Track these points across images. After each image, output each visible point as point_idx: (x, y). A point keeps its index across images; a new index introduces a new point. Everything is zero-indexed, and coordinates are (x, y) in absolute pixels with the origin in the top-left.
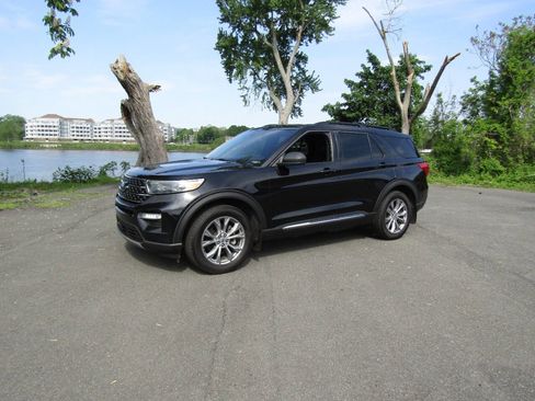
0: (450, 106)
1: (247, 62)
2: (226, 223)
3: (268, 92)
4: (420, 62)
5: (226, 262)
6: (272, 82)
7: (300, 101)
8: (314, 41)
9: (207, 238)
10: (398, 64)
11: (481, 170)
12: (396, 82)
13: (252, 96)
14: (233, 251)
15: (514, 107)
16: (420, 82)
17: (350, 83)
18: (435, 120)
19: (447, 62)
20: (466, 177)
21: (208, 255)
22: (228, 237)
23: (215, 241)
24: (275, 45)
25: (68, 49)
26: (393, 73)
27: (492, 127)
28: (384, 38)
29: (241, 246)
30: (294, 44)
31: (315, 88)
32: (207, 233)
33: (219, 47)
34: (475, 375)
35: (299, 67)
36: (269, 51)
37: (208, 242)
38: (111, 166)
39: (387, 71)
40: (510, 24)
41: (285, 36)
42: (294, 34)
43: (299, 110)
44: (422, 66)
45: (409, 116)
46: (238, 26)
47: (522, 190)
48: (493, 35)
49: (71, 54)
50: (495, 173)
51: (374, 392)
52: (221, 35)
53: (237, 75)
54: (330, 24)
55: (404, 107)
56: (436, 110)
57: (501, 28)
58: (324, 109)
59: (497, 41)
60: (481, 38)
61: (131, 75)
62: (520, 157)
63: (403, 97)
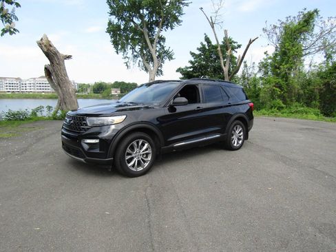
0: (251, 69)
1: (127, 41)
2: (140, 144)
3: (141, 60)
4: (234, 43)
5: (140, 169)
6: (144, 54)
7: (161, 66)
8: (169, 28)
9: (129, 154)
10: (222, 44)
11: (272, 107)
12: (220, 54)
13: (132, 63)
14: (144, 162)
15: (289, 69)
16: (235, 55)
17: (193, 54)
18: (243, 77)
19: (251, 42)
20: (263, 111)
21: (129, 165)
22: (141, 153)
23: (133, 155)
24: (146, 31)
25: (14, 29)
26: (219, 49)
27: (277, 81)
28: (213, 27)
29: (149, 158)
30: (157, 29)
31: (170, 58)
32: (128, 150)
33: (109, 31)
34: (310, 229)
35: (160, 44)
36: (142, 34)
37: (129, 157)
38: (40, 109)
39: (216, 47)
40: (284, 20)
41: (151, 25)
42: (157, 24)
43: (161, 71)
44: (236, 45)
45: (229, 75)
46: (121, 18)
47: (296, 118)
48: (275, 27)
49: (17, 33)
50: (280, 108)
51: (256, 245)
52: (110, 23)
53: (121, 49)
54: (179, 18)
55: (225, 69)
56: (243, 71)
57: (279, 23)
58: (177, 71)
59: (277, 31)
60: (269, 28)
61: (52, 48)
62: (293, 98)
63: (225, 63)
